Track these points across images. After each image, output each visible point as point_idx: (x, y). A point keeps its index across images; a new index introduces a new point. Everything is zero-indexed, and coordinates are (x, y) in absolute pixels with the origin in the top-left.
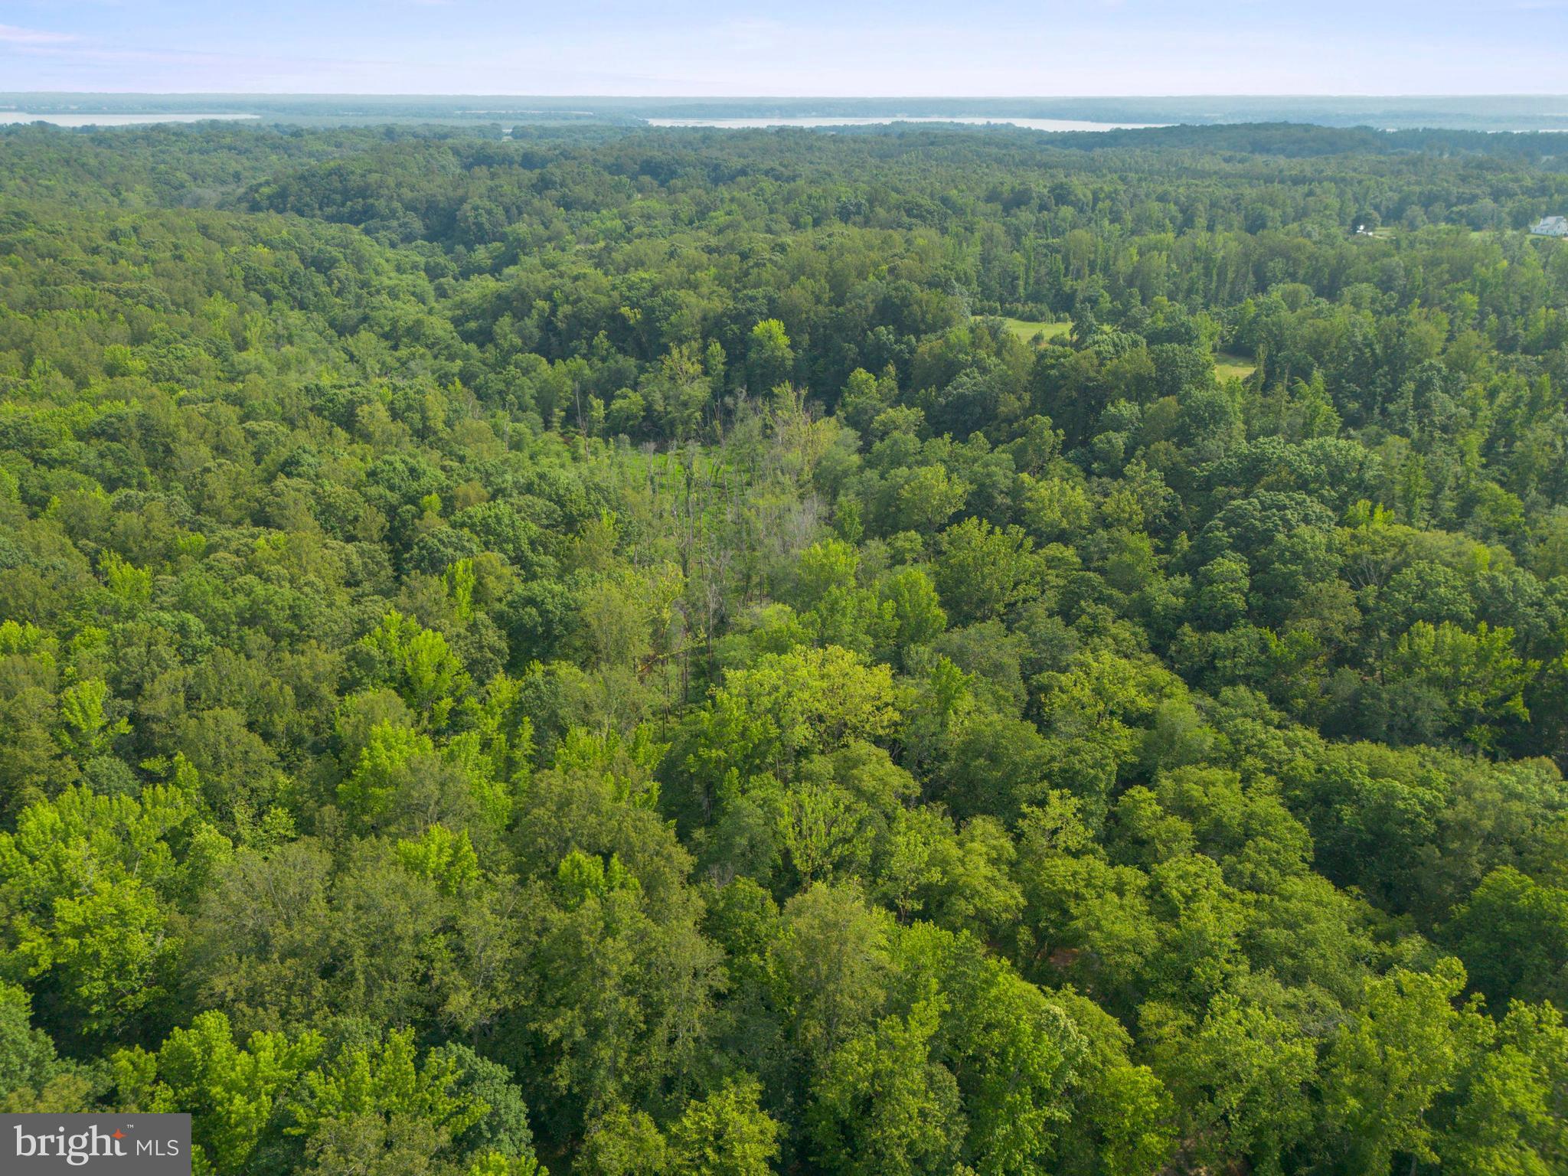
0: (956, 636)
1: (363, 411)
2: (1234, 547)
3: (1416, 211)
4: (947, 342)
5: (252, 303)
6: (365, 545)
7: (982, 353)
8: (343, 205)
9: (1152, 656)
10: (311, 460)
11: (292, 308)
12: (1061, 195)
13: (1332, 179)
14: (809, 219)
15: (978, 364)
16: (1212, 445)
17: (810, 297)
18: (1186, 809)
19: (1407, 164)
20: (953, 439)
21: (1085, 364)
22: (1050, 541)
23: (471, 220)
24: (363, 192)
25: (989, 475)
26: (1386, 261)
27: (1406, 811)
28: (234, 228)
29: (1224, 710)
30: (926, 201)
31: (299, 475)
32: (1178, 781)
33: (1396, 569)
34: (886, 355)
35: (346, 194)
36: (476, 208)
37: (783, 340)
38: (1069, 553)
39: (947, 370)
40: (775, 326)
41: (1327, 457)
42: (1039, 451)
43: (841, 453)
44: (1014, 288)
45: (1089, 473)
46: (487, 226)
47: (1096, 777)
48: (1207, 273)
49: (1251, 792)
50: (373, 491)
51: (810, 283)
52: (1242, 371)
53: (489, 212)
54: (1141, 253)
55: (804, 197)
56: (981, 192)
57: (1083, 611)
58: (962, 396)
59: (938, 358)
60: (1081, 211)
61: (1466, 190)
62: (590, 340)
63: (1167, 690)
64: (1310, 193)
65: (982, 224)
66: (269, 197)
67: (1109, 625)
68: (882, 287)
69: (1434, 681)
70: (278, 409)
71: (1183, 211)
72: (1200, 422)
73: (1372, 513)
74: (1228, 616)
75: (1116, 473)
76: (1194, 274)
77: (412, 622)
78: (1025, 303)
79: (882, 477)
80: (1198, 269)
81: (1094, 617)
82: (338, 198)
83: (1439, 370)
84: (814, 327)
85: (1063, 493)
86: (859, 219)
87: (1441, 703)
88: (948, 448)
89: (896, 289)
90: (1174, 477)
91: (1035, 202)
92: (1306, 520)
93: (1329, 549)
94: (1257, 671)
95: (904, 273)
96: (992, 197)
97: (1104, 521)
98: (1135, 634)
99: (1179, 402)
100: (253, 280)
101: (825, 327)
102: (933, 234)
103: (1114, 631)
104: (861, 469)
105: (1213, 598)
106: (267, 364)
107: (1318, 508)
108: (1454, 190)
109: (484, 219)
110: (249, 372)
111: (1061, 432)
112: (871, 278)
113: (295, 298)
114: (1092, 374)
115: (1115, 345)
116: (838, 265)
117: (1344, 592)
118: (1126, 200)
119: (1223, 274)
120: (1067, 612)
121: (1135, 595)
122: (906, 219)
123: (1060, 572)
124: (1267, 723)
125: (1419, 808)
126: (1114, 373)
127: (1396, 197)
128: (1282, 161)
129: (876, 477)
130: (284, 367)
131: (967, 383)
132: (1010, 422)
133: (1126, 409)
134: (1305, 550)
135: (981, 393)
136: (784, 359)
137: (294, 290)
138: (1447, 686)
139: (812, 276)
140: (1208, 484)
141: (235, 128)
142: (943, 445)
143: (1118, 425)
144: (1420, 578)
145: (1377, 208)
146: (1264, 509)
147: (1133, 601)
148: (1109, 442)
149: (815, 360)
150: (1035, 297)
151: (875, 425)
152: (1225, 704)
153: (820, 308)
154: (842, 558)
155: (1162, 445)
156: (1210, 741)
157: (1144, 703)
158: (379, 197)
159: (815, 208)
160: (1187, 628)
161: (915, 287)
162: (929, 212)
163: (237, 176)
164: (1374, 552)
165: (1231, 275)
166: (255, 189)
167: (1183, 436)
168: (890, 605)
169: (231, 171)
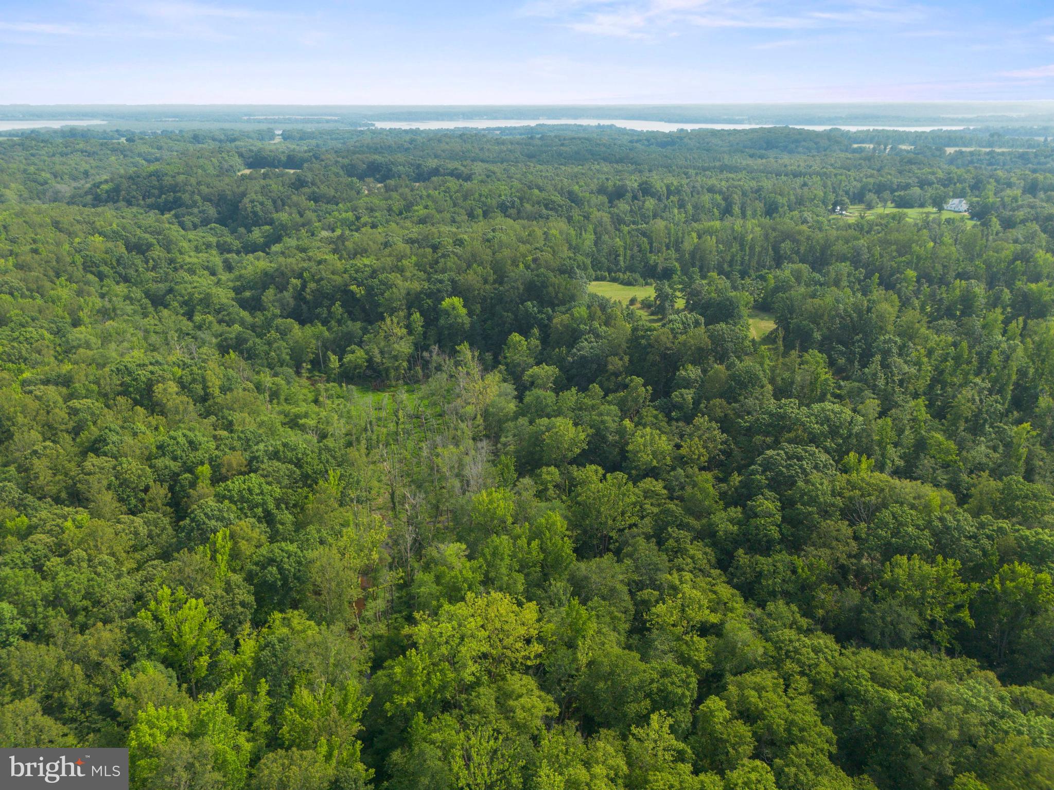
0: (583, 568)
1: (158, 388)
2: (770, 487)
3: (871, 196)
4: (572, 315)
5: (87, 283)
6: (151, 515)
7: (596, 324)
8: (160, 197)
9: (718, 571)
10: (115, 438)
11: (118, 283)
12: (646, 190)
13: (818, 174)
14: (480, 212)
15: (592, 331)
16: (750, 402)
17: (480, 279)
18: (747, 715)
19: (865, 160)
20: (578, 391)
21: (664, 338)
22: (646, 476)
23: (249, 209)
24: (174, 188)
25: (603, 422)
26: (855, 243)
27: (898, 717)
28: (78, 222)
29: (770, 622)
30: (558, 198)
31: (105, 454)
32: (741, 686)
33: (878, 509)
34: (532, 321)
35: (162, 190)
36: (252, 201)
37: (463, 311)
38: (658, 486)
39: (573, 336)
40: (457, 301)
41: (828, 420)
42: (635, 400)
43: (502, 402)
44: (617, 263)
45: (670, 419)
46: (260, 213)
47: (683, 695)
48: (742, 246)
49: (791, 692)
50: (160, 463)
51: (479, 269)
52: (768, 325)
53: (262, 204)
54: (699, 237)
55: (477, 196)
56: (594, 187)
57: (670, 535)
58: (583, 357)
59: (566, 327)
60: (659, 200)
61: (903, 180)
62: (329, 308)
63: (729, 605)
64: (805, 184)
65: (596, 214)
66: (107, 192)
67: (689, 546)
68: (528, 273)
69: (908, 601)
70: (94, 387)
71: (725, 199)
72: (743, 385)
73: (860, 461)
74: (768, 542)
75: (688, 420)
76: (734, 250)
77: (181, 592)
78: (624, 273)
79: (531, 422)
80: (735, 247)
81: (677, 540)
82: (156, 192)
83: (895, 343)
84: (484, 299)
85: (652, 439)
86: (512, 211)
87: (915, 618)
88: (574, 399)
89: (537, 276)
90: (726, 425)
91: (629, 195)
92: (816, 467)
93: (833, 494)
94: (790, 587)
95: (543, 263)
96: (602, 190)
97: (682, 461)
98: (705, 553)
99: (728, 368)
100: (89, 266)
101: (492, 298)
102: (562, 225)
103: (692, 552)
104: (515, 418)
105: (757, 528)
106: (93, 340)
107: (824, 457)
108: (895, 181)
109: (258, 208)
110: (79, 346)
111: (649, 388)
112: (521, 265)
113: (120, 275)
114: (668, 345)
115: (683, 323)
116: (499, 256)
117: (844, 528)
118: (689, 191)
119: (752, 248)
120: (659, 537)
121: (704, 521)
122: (544, 211)
123: (654, 501)
124: (800, 630)
125: (906, 715)
126: (684, 344)
127: (859, 185)
128: (786, 159)
129: (527, 423)
130: (106, 339)
131: (586, 347)
132: (616, 374)
133: (692, 372)
134: (817, 496)
135: (596, 355)
136: (463, 324)
137: (120, 269)
138: (918, 604)
139: (481, 264)
140: (749, 432)
141: (85, 135)
142: (571, 396)
143: (687, 384)
144: (894, 517)
145: (847, 193)
146: (789, 458)
147: (703, 526)
148: (682, 395)
149: (485, 321)
150: (631, 269)
151: (526, 378)
152: (770, 615)
153: (487, 287)
154: (502, 503)
155: (718, 401)
156: (761, 651)
157: (714, 619)
158: (185, 192)
159: (484, 204)
160: (741, 551)
161: (551, 274)
162: (561, 206)
163: (86, 174)
164: (862, 495)
165: (757, 249)
166: (97, 185)
167: (730, 395)
168: (535, 544)
169: (82, 170)
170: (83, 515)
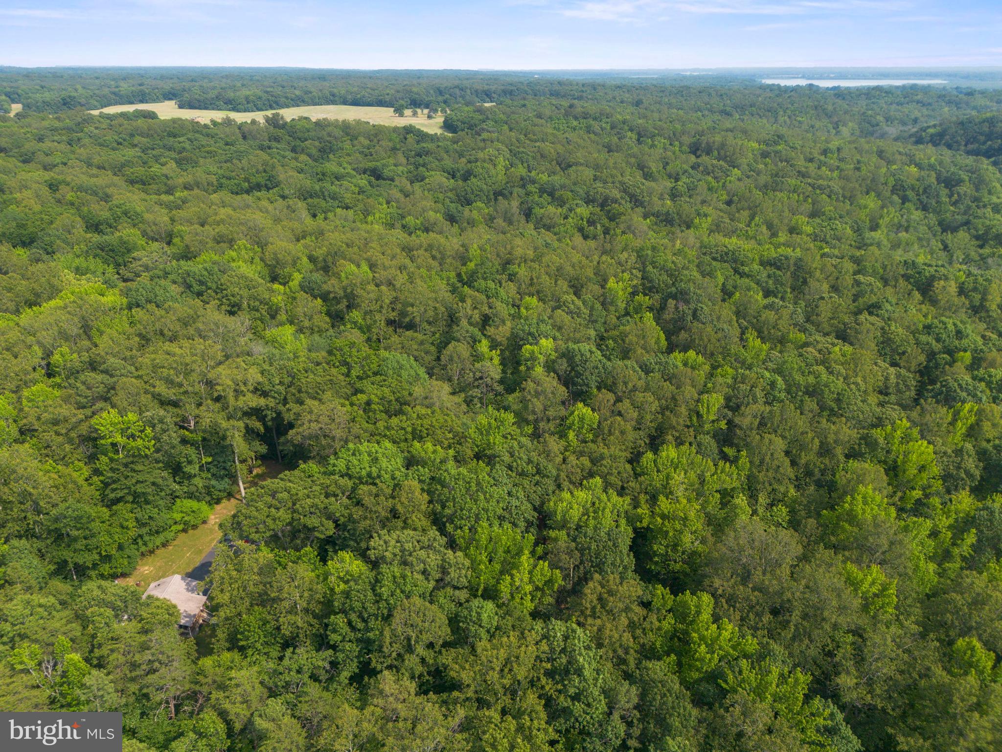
1: (939, 285)
5: (892, 203)
6: (903, 371)
8: (984, 143)
10: (889, 308)
11: (917, 209)
28: (900, 153)
31: (877, 316)
35: (990, 136)
50: (924, 338)
66: (932, 136)
70: (881, 271)
77: (915, 432)
82: (982, 138)
100: (899, 188)
106: (885, 242)
110: (871, 245)
113: (921, 202)
130: (895, 246)
137: (924, 198)
141: (926, 90)
163: (915, 121)
166: (924, 130)
169: (913, 117)
170: (848, 348)
